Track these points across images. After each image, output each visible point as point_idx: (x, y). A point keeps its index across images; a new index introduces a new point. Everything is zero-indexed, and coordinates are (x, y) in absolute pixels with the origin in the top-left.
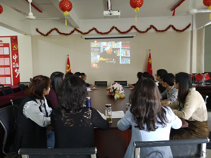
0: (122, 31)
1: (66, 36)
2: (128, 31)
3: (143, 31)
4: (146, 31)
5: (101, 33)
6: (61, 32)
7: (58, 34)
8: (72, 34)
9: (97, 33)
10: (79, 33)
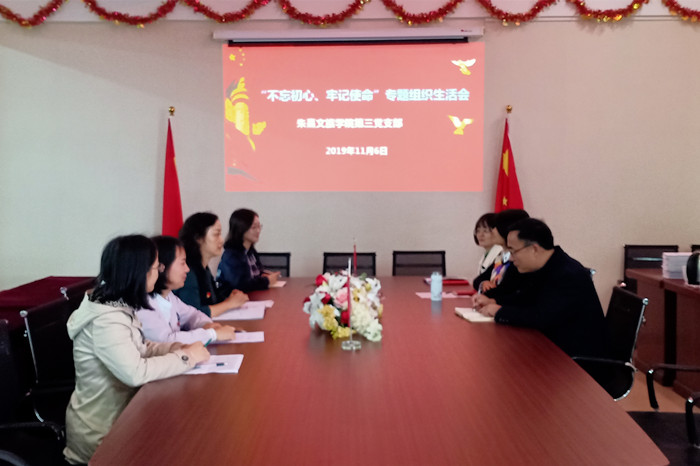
0: (410, 9)
1: (130, 30)
2: (443, 12)
3: (514, 11)
4: (533, 14)
5: (307, 19)
6: (110, 9)
7: (93, 17)
8: (160, 19)
9: (285, 17)
10: (201, 17)
